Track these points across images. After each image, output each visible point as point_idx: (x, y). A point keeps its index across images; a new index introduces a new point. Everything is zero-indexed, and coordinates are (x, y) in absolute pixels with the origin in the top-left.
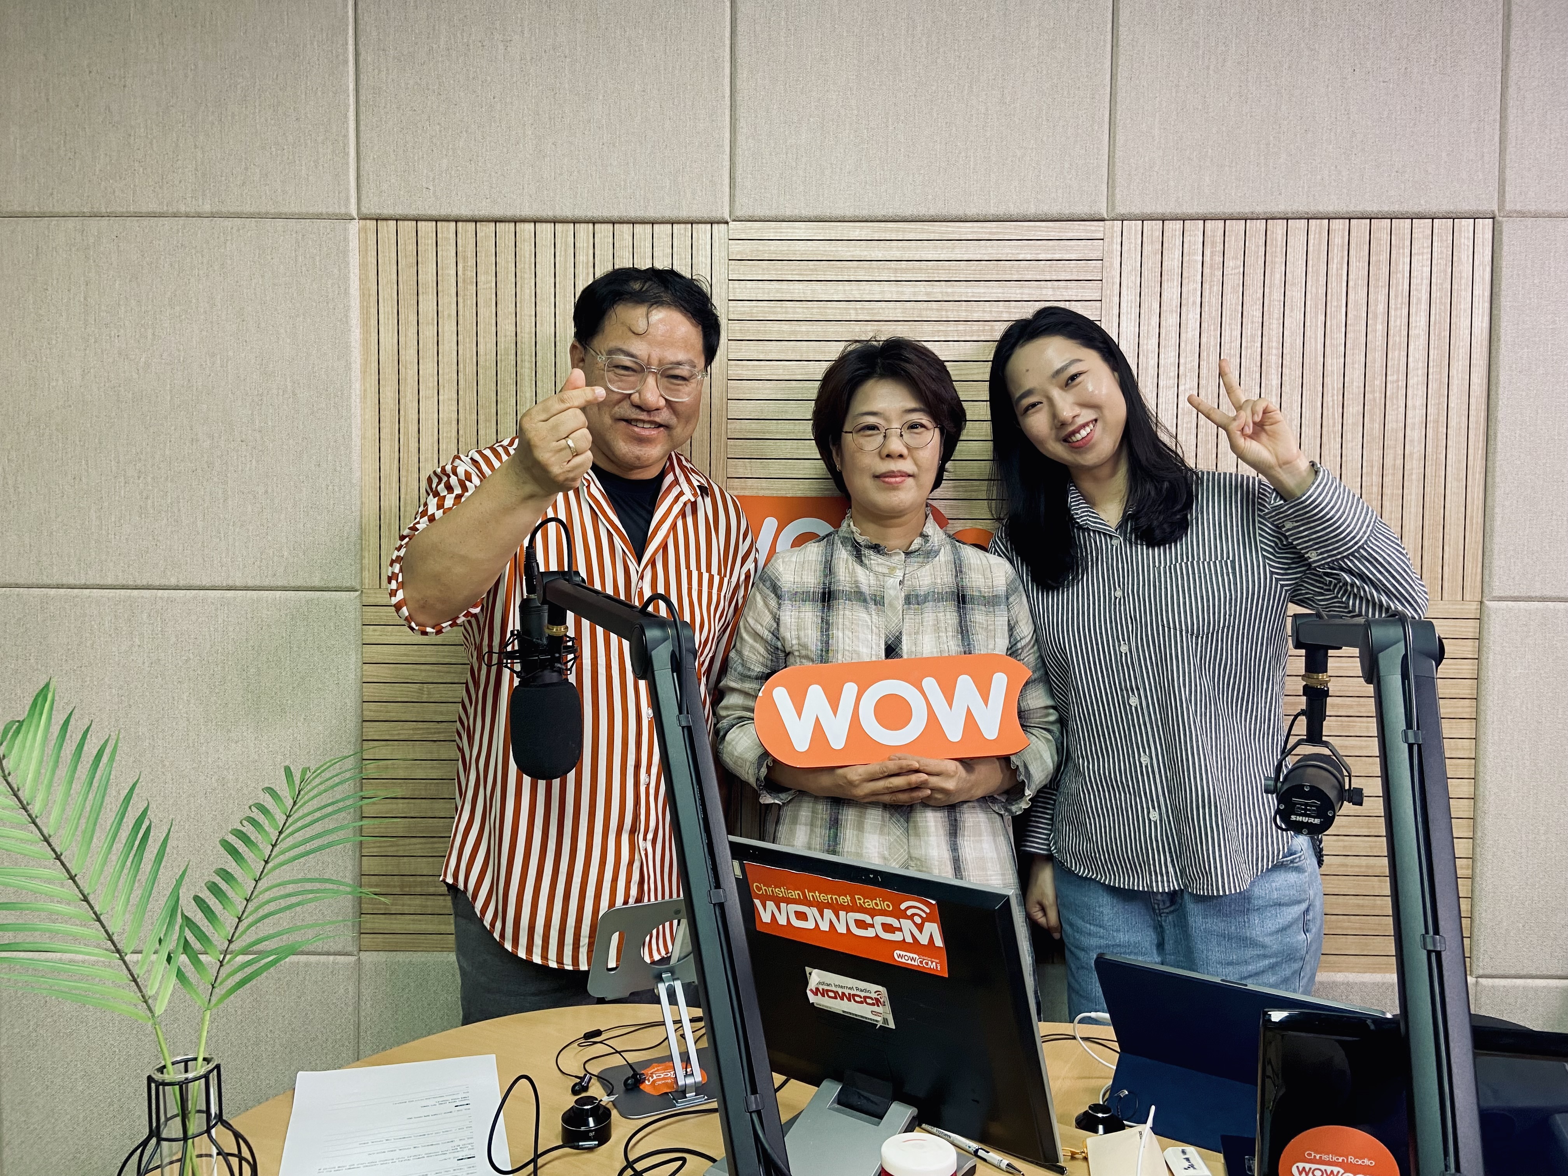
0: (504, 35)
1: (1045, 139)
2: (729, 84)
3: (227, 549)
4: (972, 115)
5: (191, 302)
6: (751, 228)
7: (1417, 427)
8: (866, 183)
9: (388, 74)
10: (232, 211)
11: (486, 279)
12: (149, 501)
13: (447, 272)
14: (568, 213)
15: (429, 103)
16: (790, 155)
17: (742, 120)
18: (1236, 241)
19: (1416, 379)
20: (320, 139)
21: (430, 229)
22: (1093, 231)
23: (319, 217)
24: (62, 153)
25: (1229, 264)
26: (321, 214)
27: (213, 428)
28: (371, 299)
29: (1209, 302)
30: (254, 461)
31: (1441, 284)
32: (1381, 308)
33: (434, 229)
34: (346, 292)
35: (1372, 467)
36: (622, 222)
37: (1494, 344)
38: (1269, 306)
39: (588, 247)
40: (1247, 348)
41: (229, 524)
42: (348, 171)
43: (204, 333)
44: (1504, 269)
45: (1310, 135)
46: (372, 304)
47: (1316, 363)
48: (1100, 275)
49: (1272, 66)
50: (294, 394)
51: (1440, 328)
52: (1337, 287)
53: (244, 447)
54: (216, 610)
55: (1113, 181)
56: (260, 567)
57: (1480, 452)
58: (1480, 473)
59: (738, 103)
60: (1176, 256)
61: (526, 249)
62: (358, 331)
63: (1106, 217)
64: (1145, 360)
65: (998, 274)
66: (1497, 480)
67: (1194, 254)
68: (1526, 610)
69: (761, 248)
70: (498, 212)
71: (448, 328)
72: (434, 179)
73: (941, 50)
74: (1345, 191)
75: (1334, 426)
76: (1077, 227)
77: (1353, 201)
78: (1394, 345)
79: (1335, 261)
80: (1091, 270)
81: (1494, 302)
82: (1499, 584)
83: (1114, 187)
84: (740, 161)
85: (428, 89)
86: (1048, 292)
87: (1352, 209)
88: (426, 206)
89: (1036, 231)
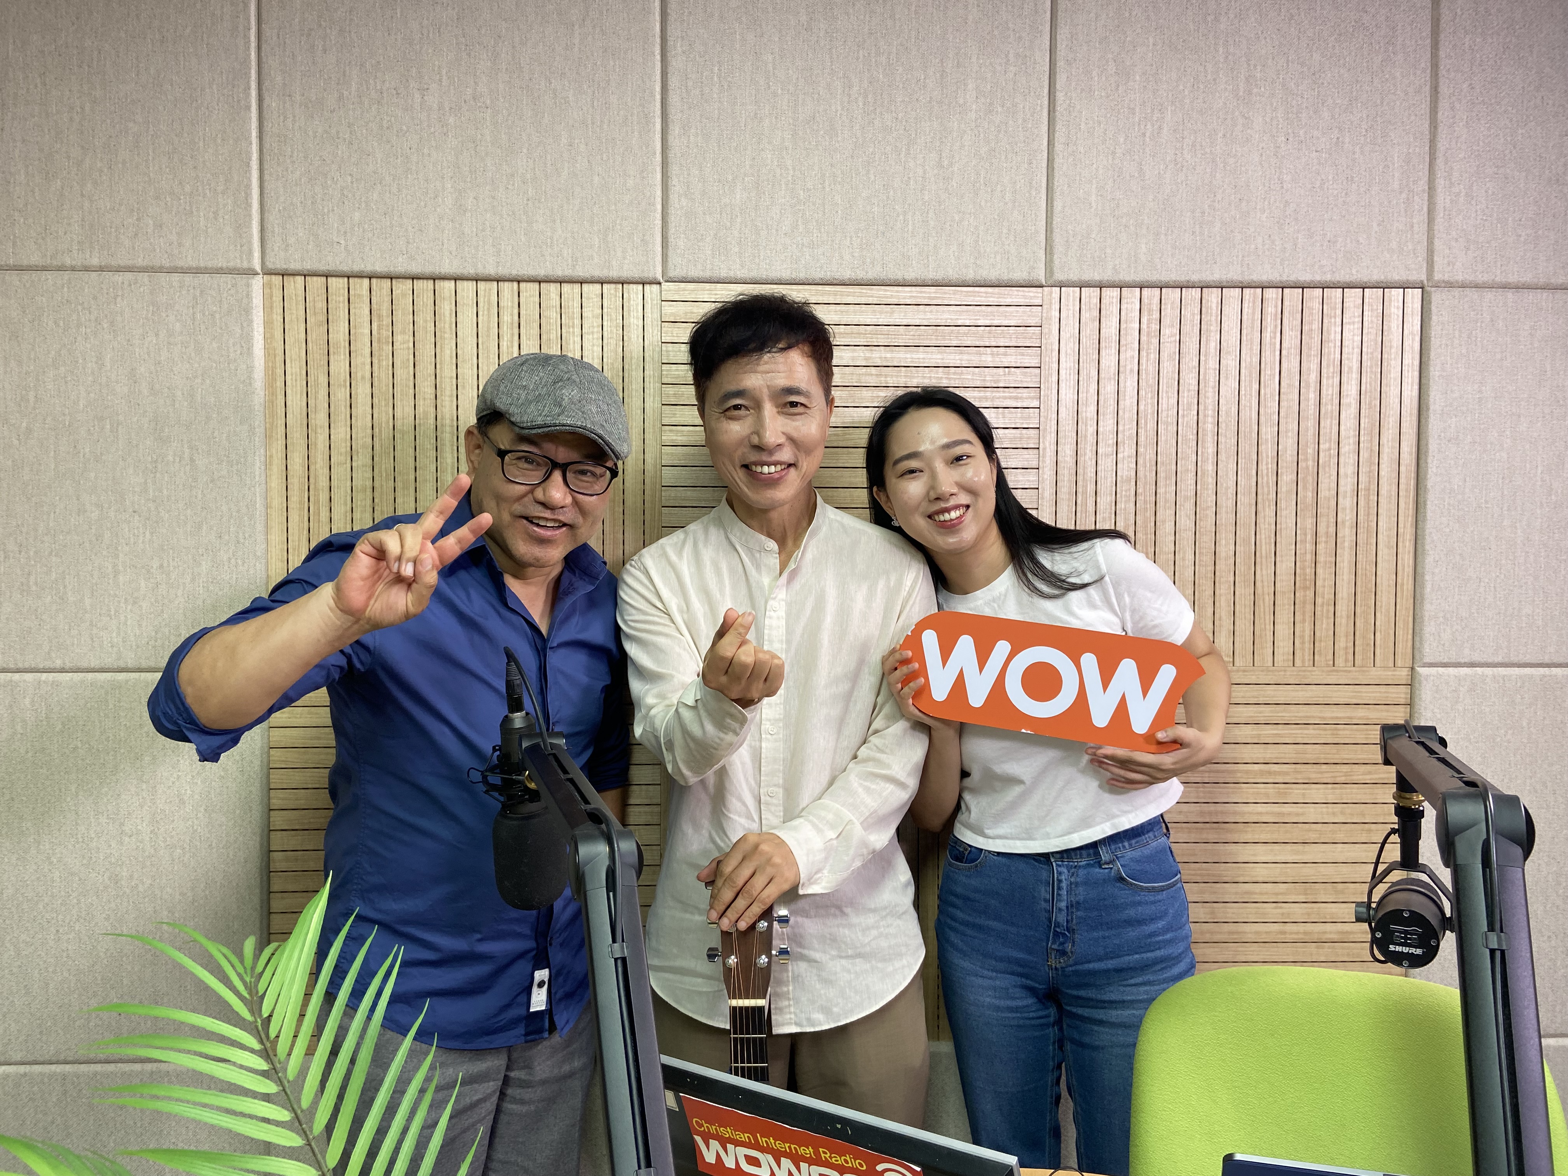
0: (420, 83)
1: (983, 204)
2: (660, 140)
3: (118, 628)
4: (909, 178)
5: (77, 362)
6: (684, 290)
7: (1349, 494)
8: (803, 245)
9: (294, 121)
10: (122, 263)
11: (403, 340)
12: (32, 579)
13: (360, 331)
14: (491, 271)
15: (340, 152)
16: (724, 215)
17: (674, 177)
18: (1172, 308)
19: (1347, 447)
20: (220, 188)
21: (341, 286)
22: (1031, 298)
23: (219, 271)
25: (1166, 331)
26: (221, 269)
27: (102, 498)
28: (277, 359)
29: (1146, 370)
30: (148, 533)
31: (1372, 353)
32: (1313, 377)
33: (346, 286)
34: (249, 351)
35: (1305, 534)
36: (548, 281)
37: (1423, 413)
38: (1205, 374)
39: (513, 307)
40: (1183, 416)
41: (119, 602)
42: (250, 223)
43: (92, 395)
44: (1432, 339)
45: (1244, 204)
46: (278, 365)
47: (1251, 432)
48: (1039, 340)
49: (1207, 134)
50: (192, 460)
51: (1370, 397)
52: (1270, 357)
53: (137, 517)
54: (107, 693)
55: (1051, 247)
56: (154, 647)
57: (1410, 519)
58: (1410, 540)
59: (669, 159)
60: (1114, 324)
61: (446, 308)
62: (262, 393)
63: (1044, 283)
64: (1084, 427)
65: (937, 340)
66: (1427, 547)
67: (1131, 322)
68: (1456, 677)
69: (695, 310)
70: (415, 268)
71: (362, 391)
72: (345, 232)
73: (878, 111)
74: (1278, 260)
75: (1268, 494)
76: (1016, 293)
77: (1286, 270)
78: (1326, 413)
79: (1269, 330)
80: (1030, 337)
81: (1423, 371)
82: (1430, 652)
83: (1052, 254)
84: (673, 220)
85: (338, 138)
86: (987, 358)
87: (1285, 278)
88: (338, 263)
89: (975, 296)
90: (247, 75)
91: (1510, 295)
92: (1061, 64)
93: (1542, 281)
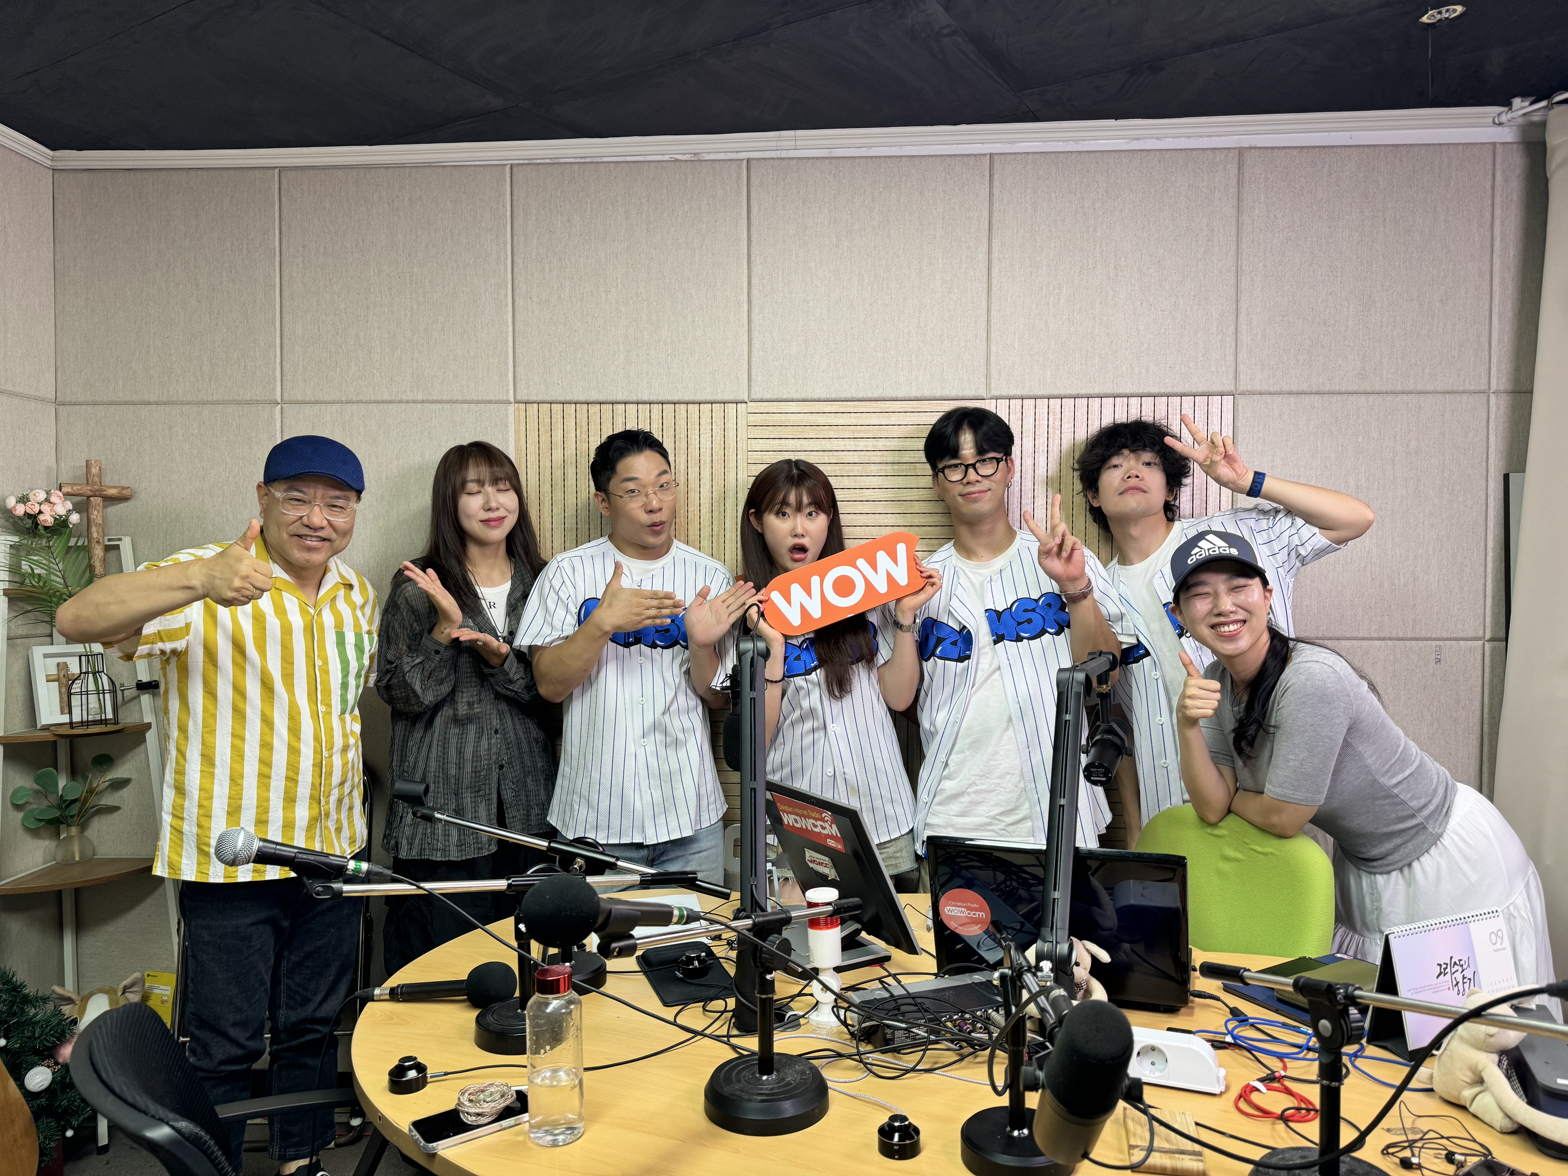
1: (947, 348)
2: (747, 317)
4: (900, 334)
5: (410, 456)
6: (761, 406)
8: (834, 377)
9: (533, 312)
10: (435, 398)
13: (569, 434)
14: (646, 398)
15: (559, 330)
17: (755, 339)
18: (1070, 411)
20: (490, 354)
21: (559, 409)
24: (328, 363)
25: (1066, 426)
26: (491, 401)
28: (522, 453)
33: (562, 409)
36: (679, 402)
39: (658, 418)
42: (508, 373)
44: (1240, 428)
45: (1114, 345)
46: (522, 456)
55: (989, 375)
59: (752, 328)
60: (1032, 421)
63: (985, 397)
65: (918, 433)
67: (1043, 420)
69: (768, 419)
70: (601, 397)
71: (570, 470)
72: (562, 377)
74: (1137, 378)
77: (1143, 388)
83: (991, 378)
84: (753, 363)
85: (558, 322)
87: (1141, 391)
88: (558, 396)
90: (506, 286)
91: (1292, 398)
92: (995, 261)
93: (1314, 390)
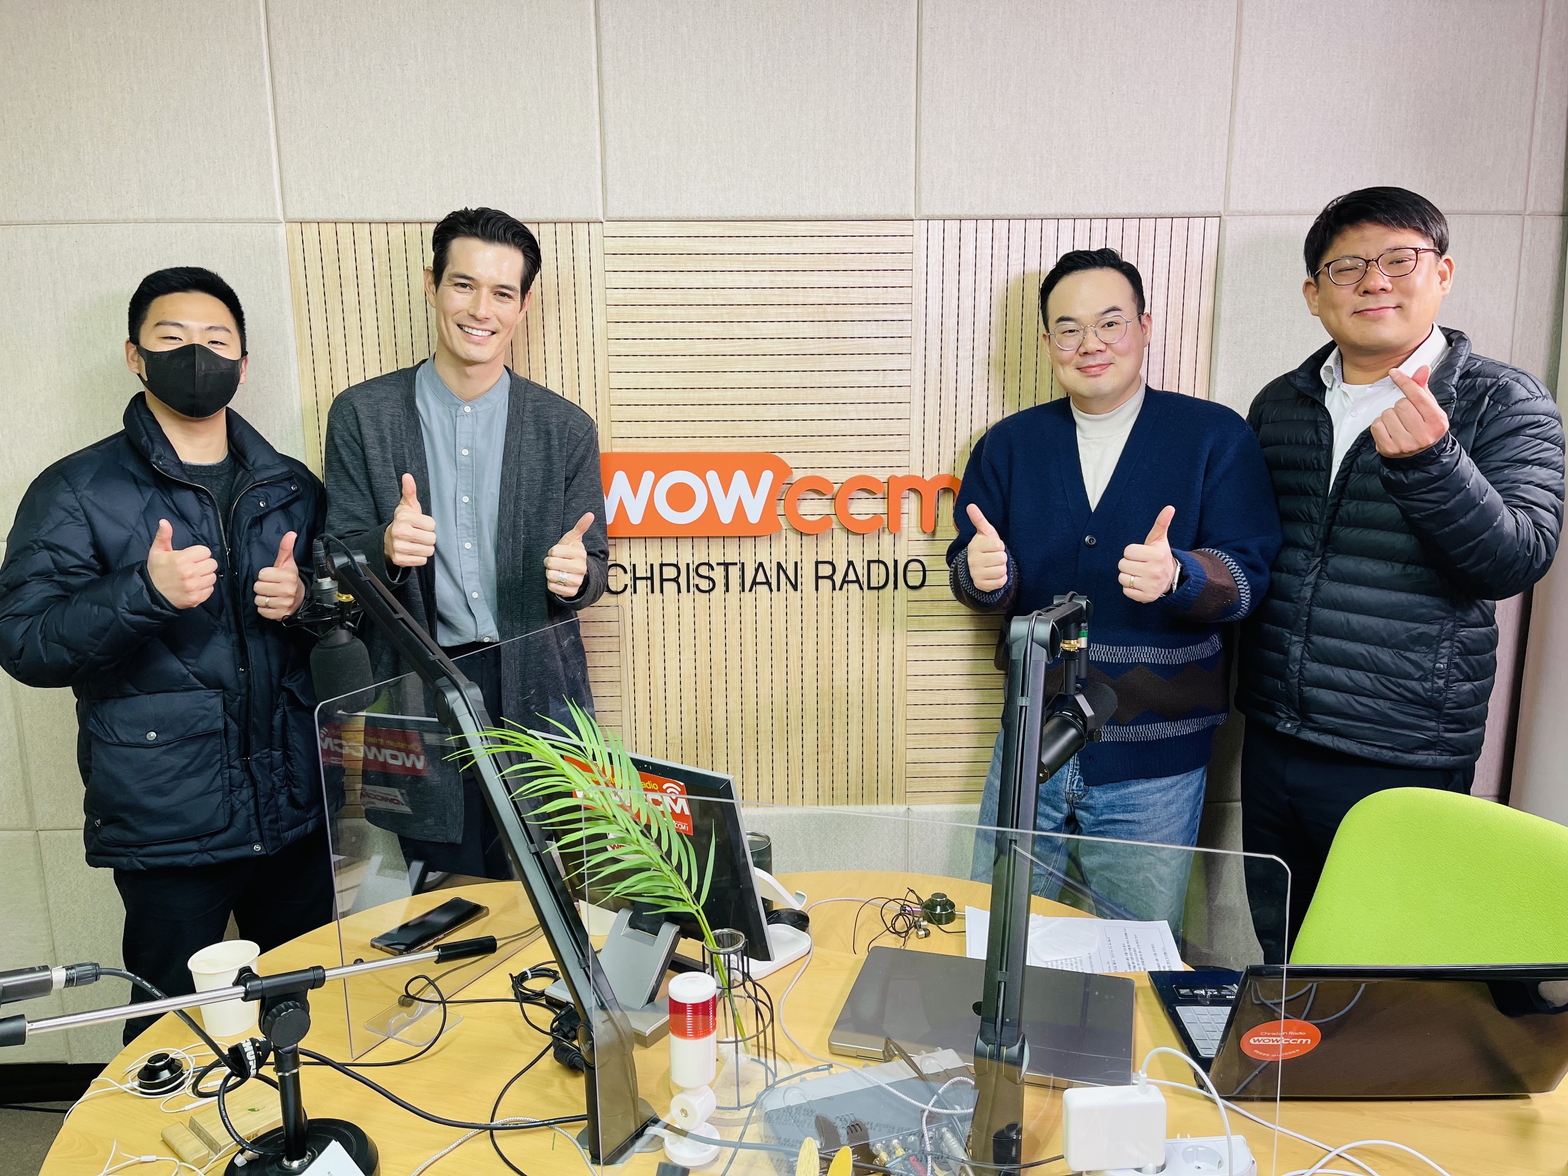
0: (400, 59)
2: (597, 103)
6: (622, 227)
8: (717, 188)
9: (301, 94)
10: (174, 216)
16: (652, 165)
17: (610, 134)
20: (246, 153)
22: (904, 229)
23: (250, 221)
24: (21, 168)
25: (1013, 256)
26: (252, 218)
28: (301, 291)
29: (997, 288)
31: (1177, 272)
34: (279, 287)
37: (1217, 321)
40: (1026, 325)
42: (272, 181)
44: (1226, 260)
45: (1076, 149)
46: (302, 296)
48: (910, 265)
49: (1046, 90)
51: (1175, 308)
55: (919, 187)
59: (606, 119)
60: (971, 250)
62: (292, 320)
63: (914, 218)
64: (947, 336)
65: (828, 265)
67: (985, 249)
69: (631, 245)
71: (369, 316)
72: (348, 187)
76: (891, 226)
77: (1109, 204)
80: (904, 262)
81: (1217, 285)
83: (920, 193)
84: (610, 170)
85: (338, 108)
86: (869, 279)
88: (343, 212)
89: (858, 229)
90: (261, 56)
91: (1292, 221)
